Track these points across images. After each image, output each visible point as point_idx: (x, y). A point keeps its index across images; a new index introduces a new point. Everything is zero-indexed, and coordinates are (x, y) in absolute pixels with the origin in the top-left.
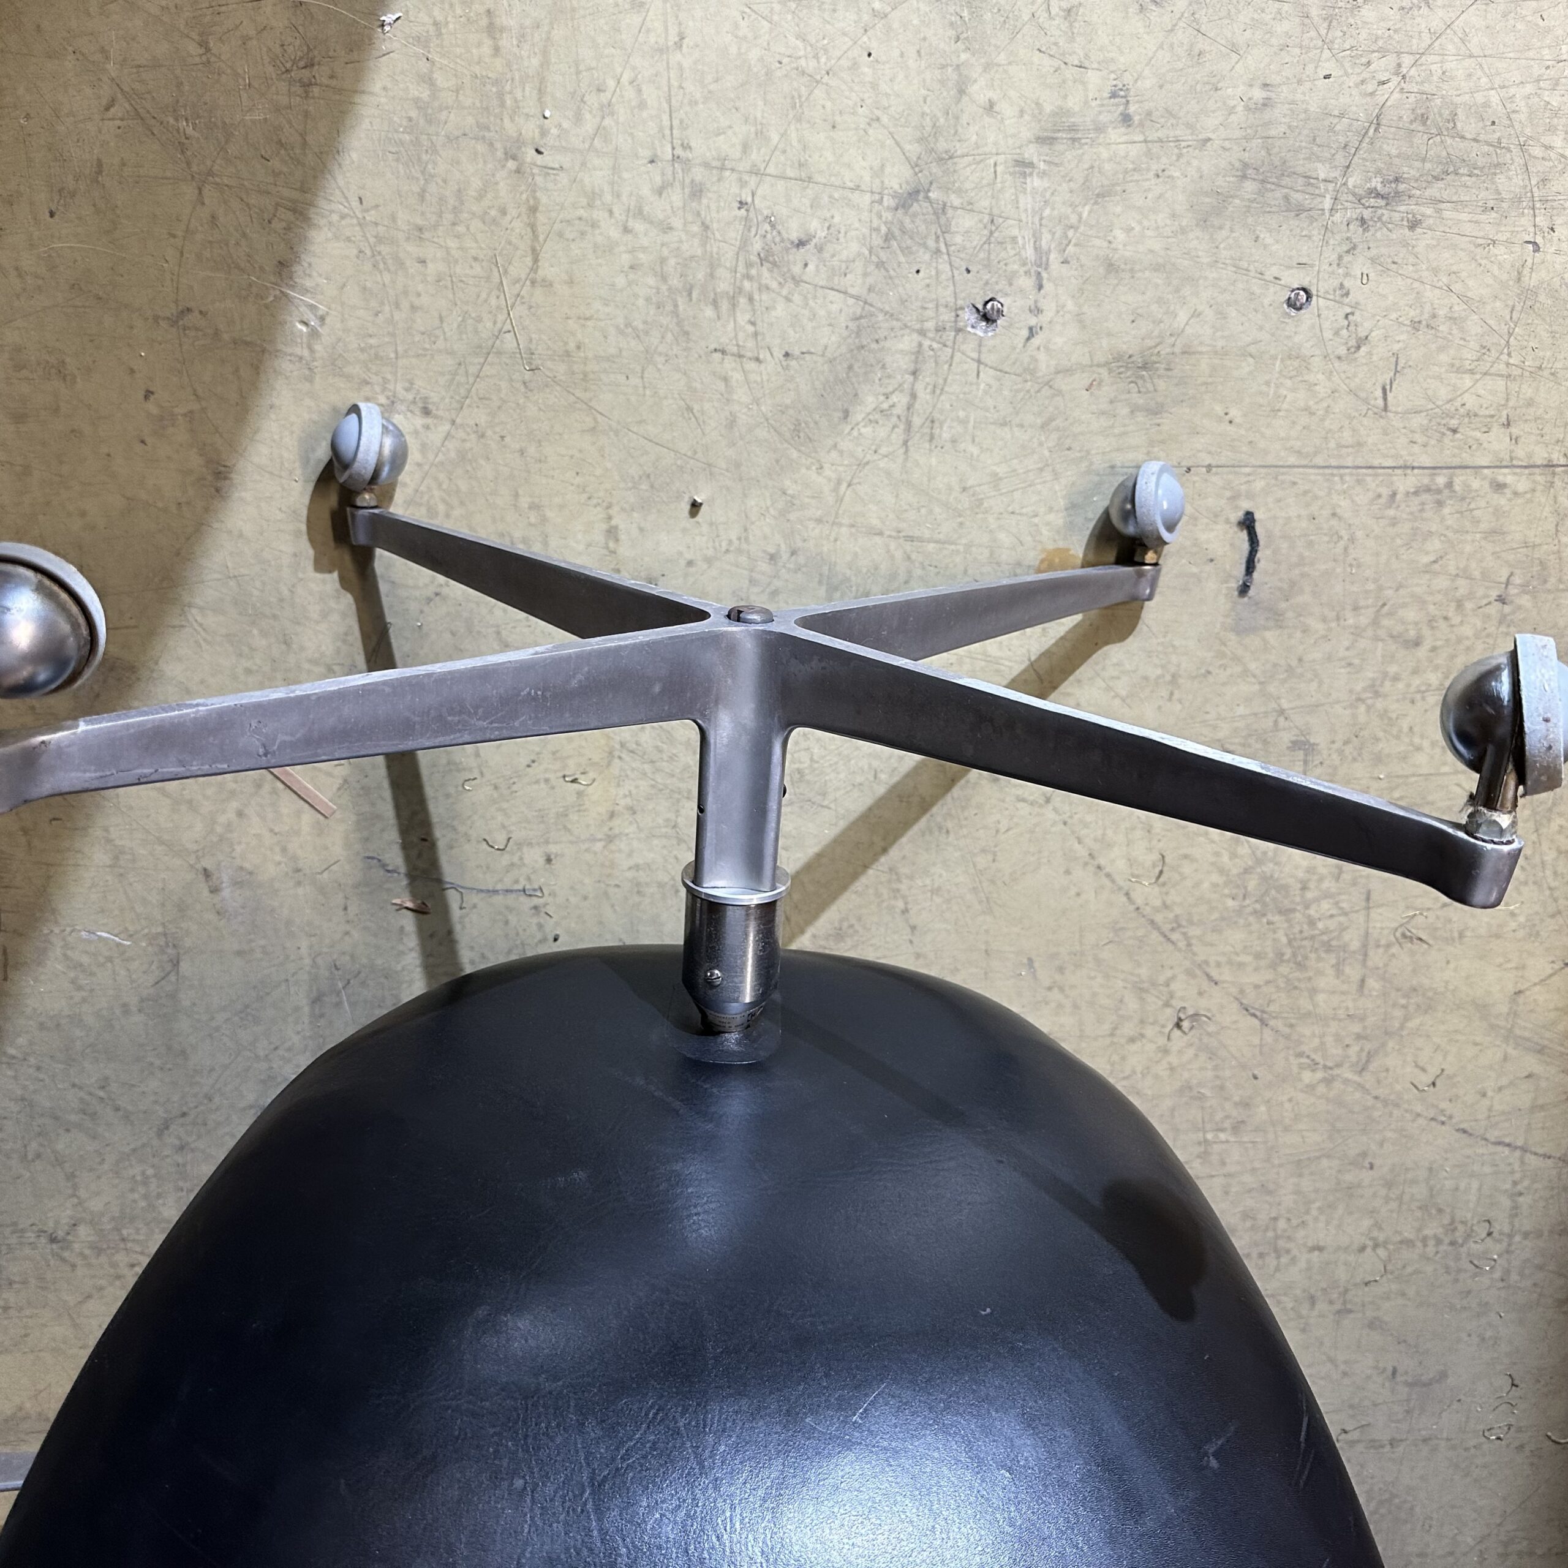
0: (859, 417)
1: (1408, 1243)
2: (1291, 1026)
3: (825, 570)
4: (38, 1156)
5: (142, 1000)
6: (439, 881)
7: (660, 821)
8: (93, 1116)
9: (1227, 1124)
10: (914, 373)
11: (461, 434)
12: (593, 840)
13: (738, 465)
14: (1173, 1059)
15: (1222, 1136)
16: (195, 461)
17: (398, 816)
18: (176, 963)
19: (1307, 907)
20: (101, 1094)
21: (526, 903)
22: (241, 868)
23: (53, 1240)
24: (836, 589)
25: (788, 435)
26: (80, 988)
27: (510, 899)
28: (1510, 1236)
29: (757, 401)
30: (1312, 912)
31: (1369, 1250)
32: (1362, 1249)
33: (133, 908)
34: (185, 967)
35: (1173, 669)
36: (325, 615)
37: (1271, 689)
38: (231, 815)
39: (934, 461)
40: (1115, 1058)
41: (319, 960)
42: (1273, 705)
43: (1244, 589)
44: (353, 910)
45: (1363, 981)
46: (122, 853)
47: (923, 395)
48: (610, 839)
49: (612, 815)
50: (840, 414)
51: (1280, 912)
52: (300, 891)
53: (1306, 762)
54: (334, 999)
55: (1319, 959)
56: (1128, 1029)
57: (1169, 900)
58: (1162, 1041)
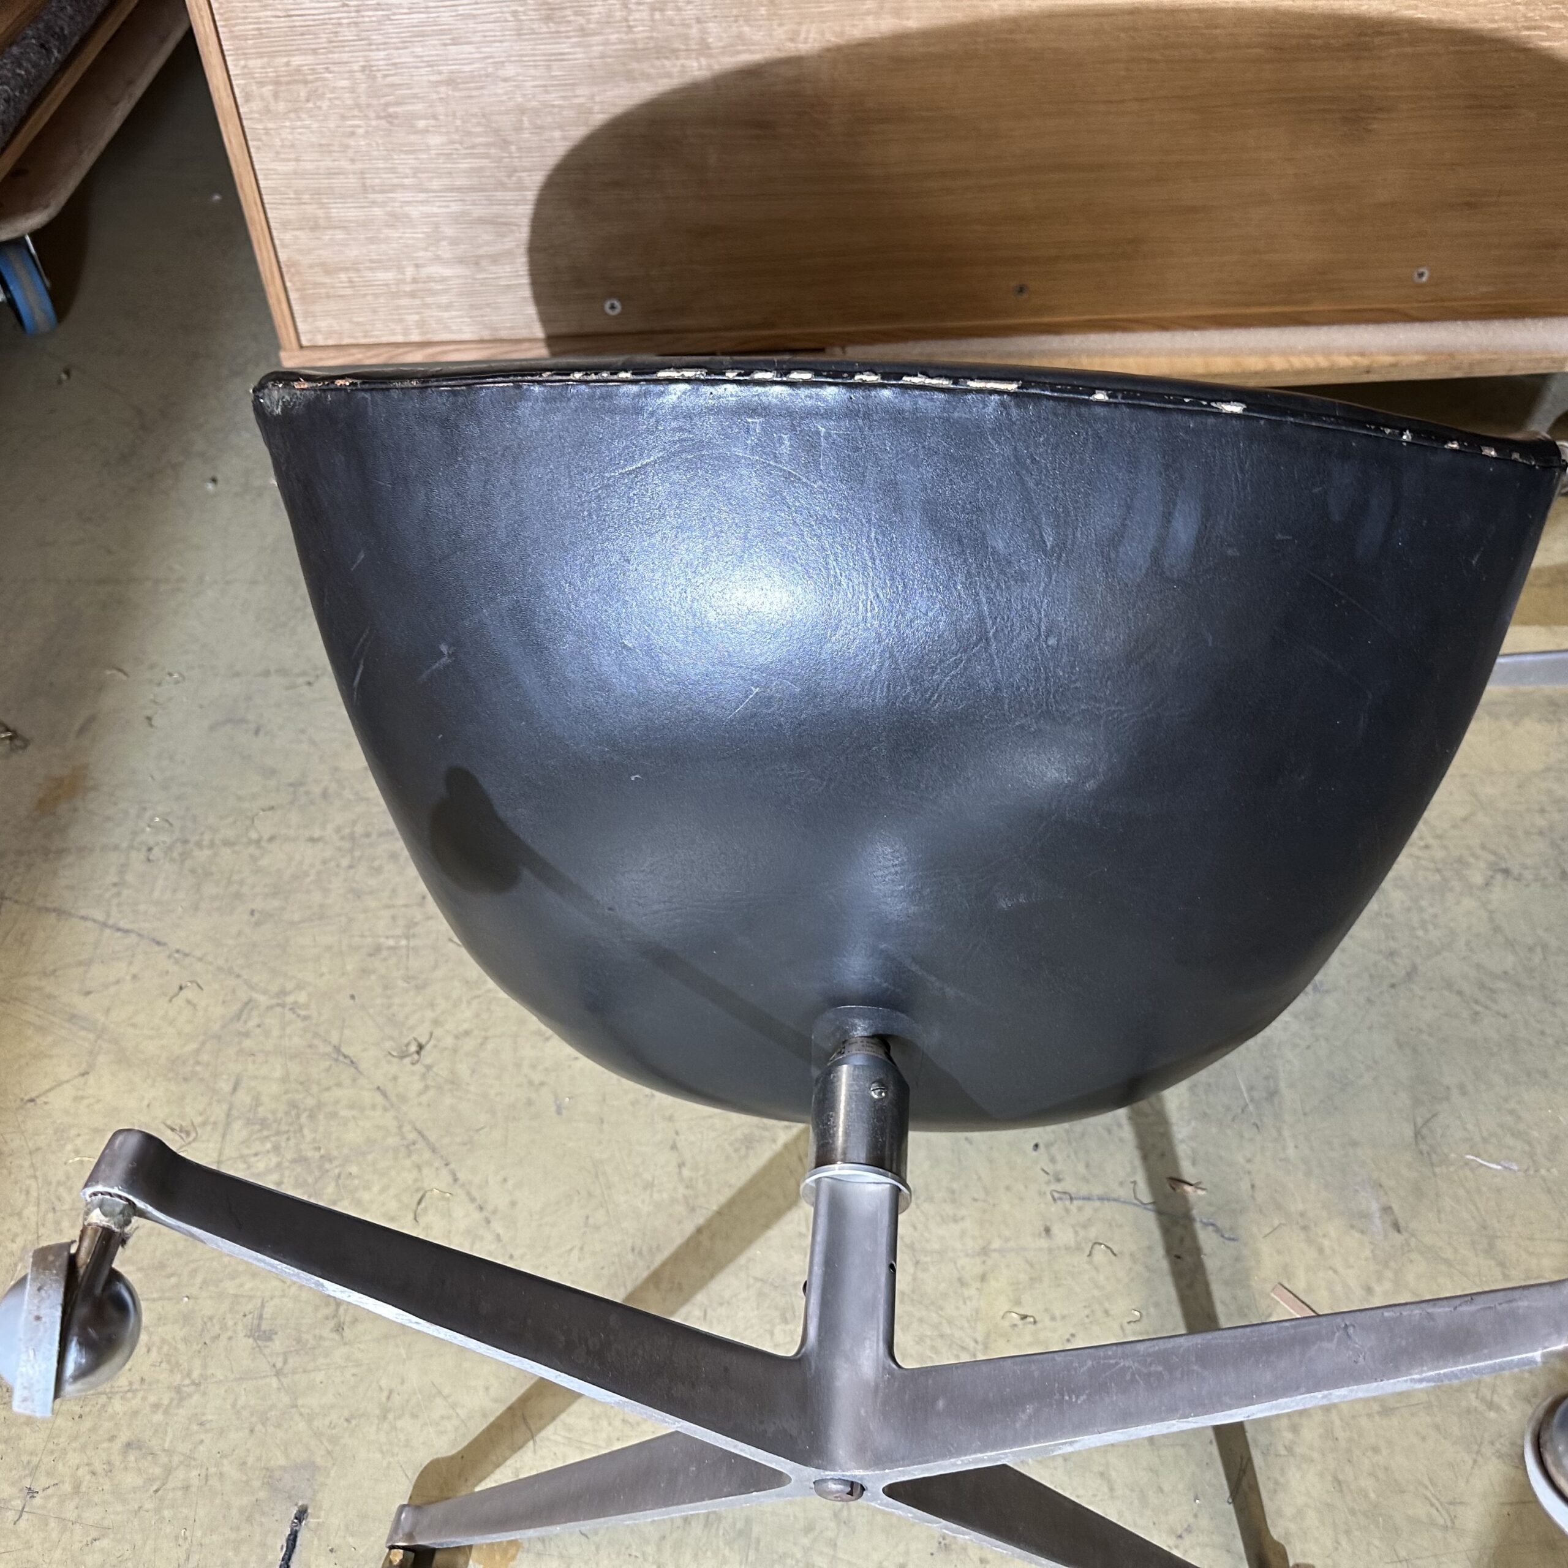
1: (227, 843)
2: (310, 1046)
3: (752, 1556)
4: (1531, 949)
5: (1447, 1098)
6: (1160, 1213)
7: (933, 1270)
8: (1482, 986)
9: (385, 953)
12: (1001, 1251)
14: (429, 1014)
15: (391, 942)
17: (1207, 1285)
18: (1417, 1134)
19: (279, 1165)
20: (1478, 1008)
21: (1068, 1185)
22: (1362, 1232)
23: (1506, 871)
24: (741, 1533)
26: (1512, 1112)
27: (1084, 1190)
28: (131, 847)
30: (274, 1160)
31: (266, 836)
32: (271, 839)
33: (1468, 1192)
34: (1409, 1132)
35: (386, 1426)
36: (1300, 1514)
37: (286, 1399)
40: (485, 1016)
41: (1274, 1134)
42: (286, 1381)
43: (301, 1515)
44: (1245, 1185)
45: (235, 1089)
46: (1486, 1252)
48: (985, 1251)
49: (983, 1278)
51: (306, 1160)
52: (1301, 1207)
53: (261, 1317)
54: (1256, 1094)
55: (274, 1112)
56: (469, 1044)
57: (415, 1174)
58: (438, 1032)
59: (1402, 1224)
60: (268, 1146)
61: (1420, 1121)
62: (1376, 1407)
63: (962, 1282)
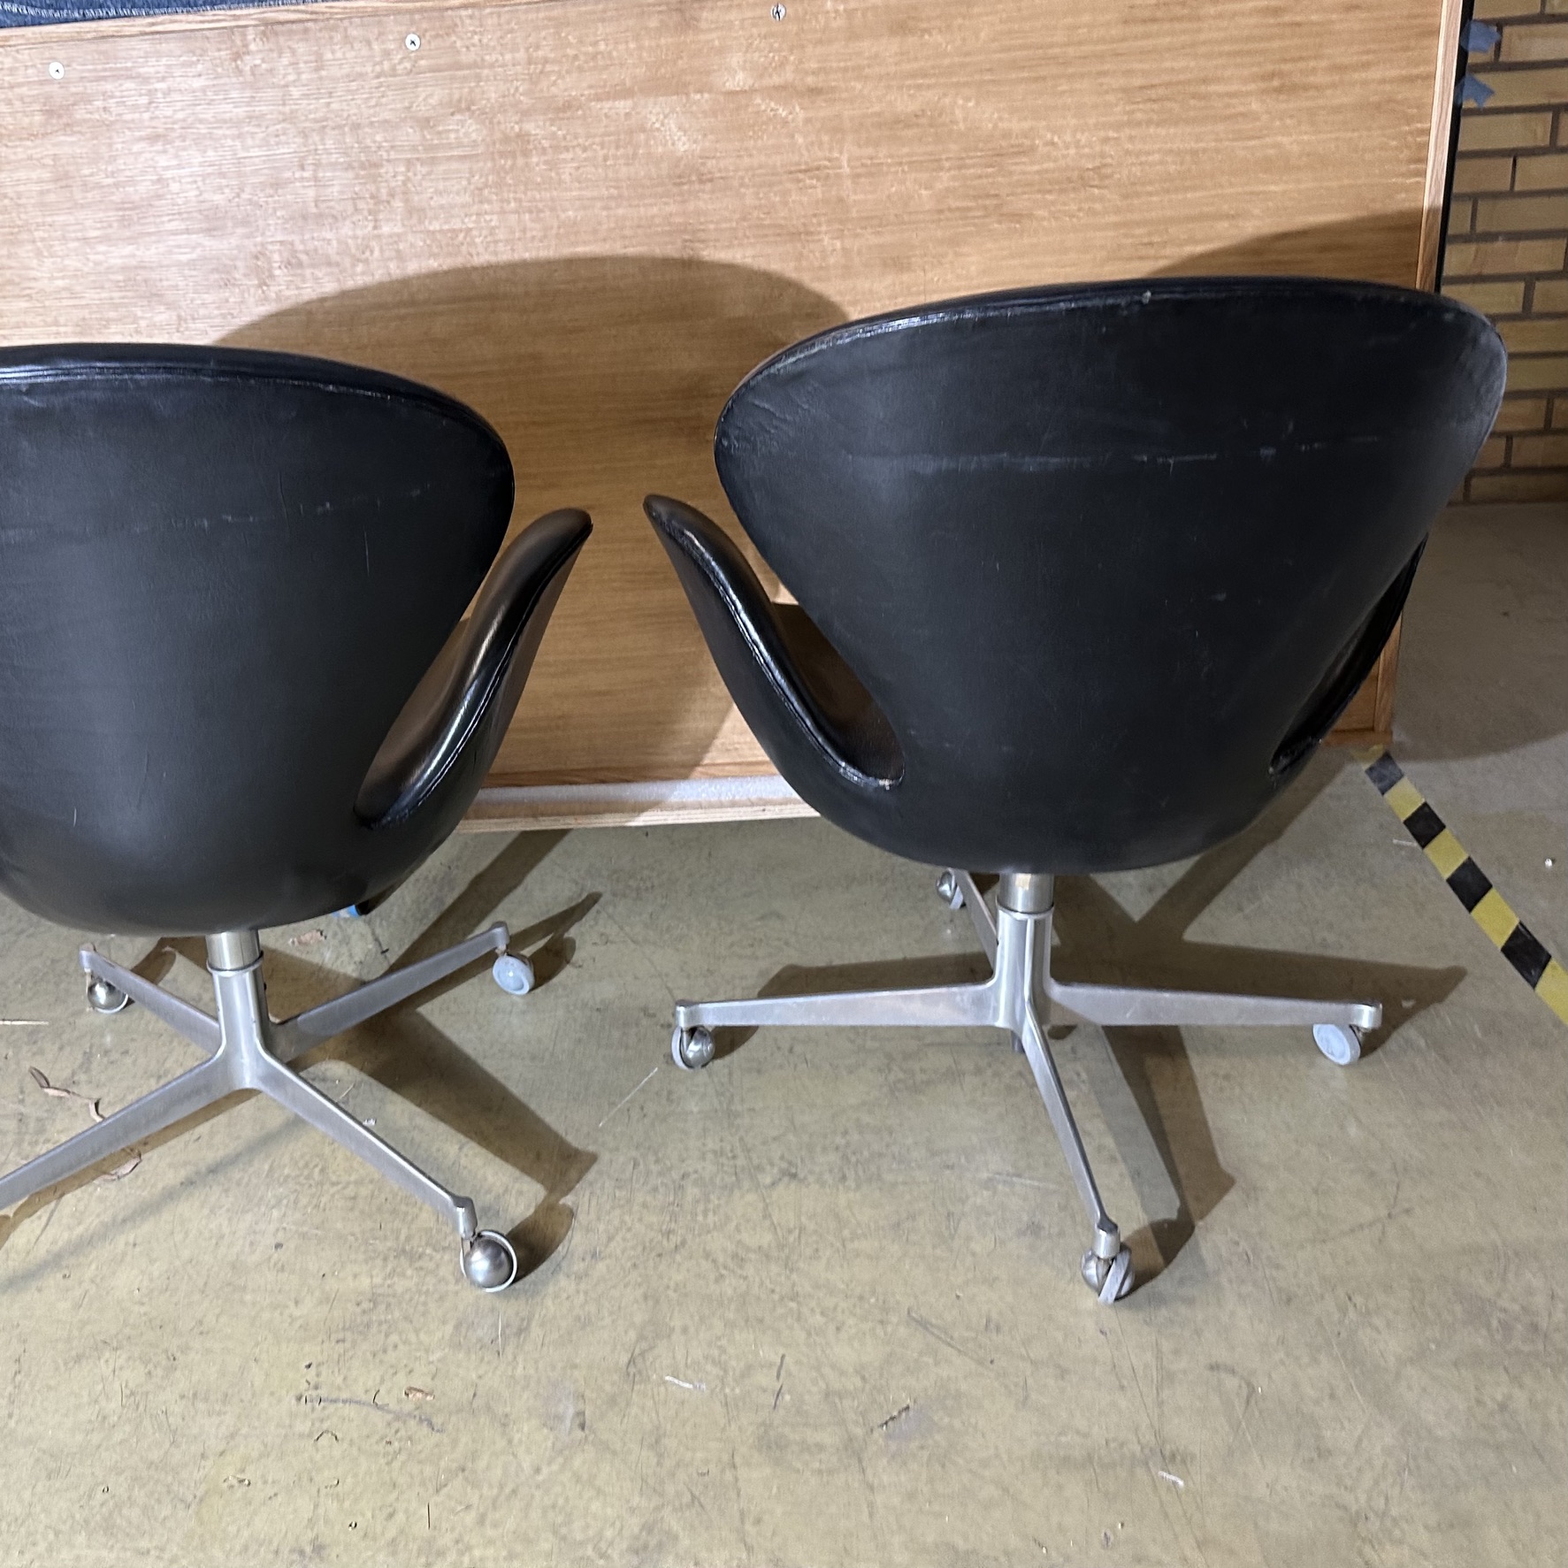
5: (669, 1337)
7: (184, 1448)
8: (734, 1257)
18: (632, 1361)
22: (551, 1429)
26: (719, 1347)
27: (334, 1396)
33: (655, 1403)
34: (624, 1359)
38: (545, 1470)
41: (511, 1358)
44: (468, 1395)
46: (651, 1446)
49: (222, 1454)
52: (507, 1410)
59: (588, 1423)
61: (637, 1351)
62: (504, 1553)
63: (203, 1456)
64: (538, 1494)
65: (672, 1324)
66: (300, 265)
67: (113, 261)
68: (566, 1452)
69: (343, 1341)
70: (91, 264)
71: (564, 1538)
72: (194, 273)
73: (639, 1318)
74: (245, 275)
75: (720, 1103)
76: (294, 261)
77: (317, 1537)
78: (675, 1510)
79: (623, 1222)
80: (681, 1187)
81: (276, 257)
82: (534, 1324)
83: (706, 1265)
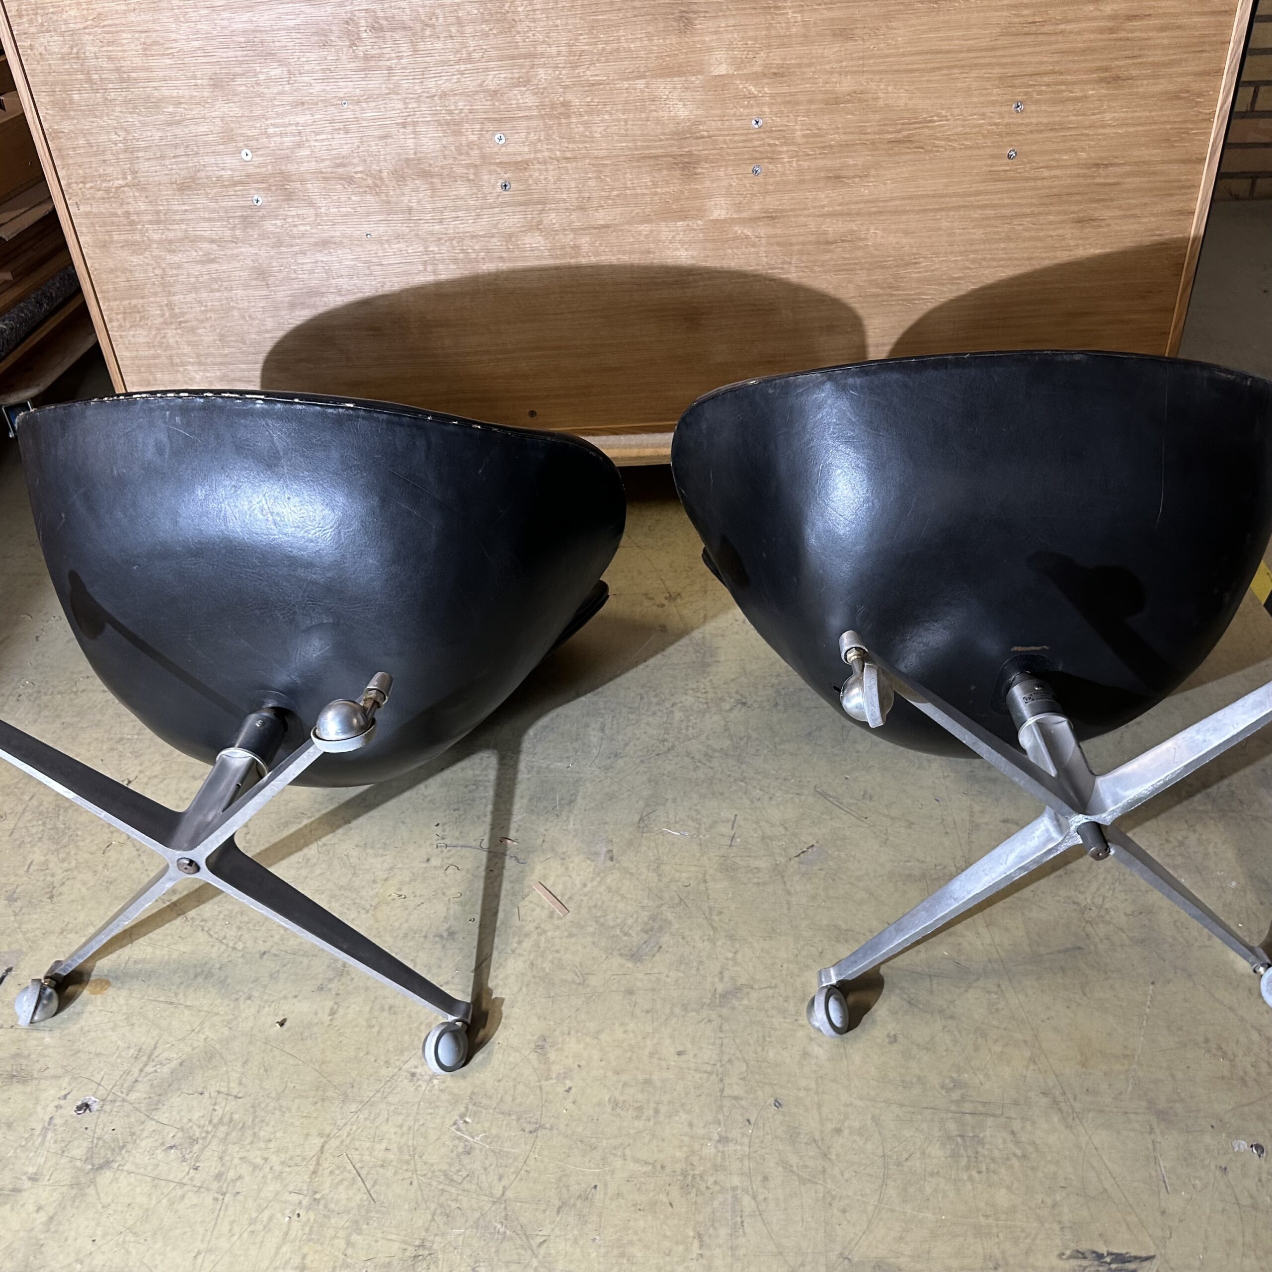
0: (175, 1062)
1: (60, 693)
3: (223, 990)
4: (741, 739)
5: (664, 804)
6: (490, 852)
7: (361, 876)
8: (706, 755)
10: (136, 1081)
11: (398, 1063)
12: (400, 869)
13: (250, 1043)
14: (139, 768)
15: (129, 737)
16: (552, 1055)
17: (501, 882)
18: (641, 819)
19: (43, 830)
20: (699, 764)
21: (447, 841)
22: (592, 861)
23: (744, 704)
24: (221, 982)
25: (217, 1055)
26: (696, 810)
27: (455, 843)
28: (11, 694)
29: (227, 1072)
30: (41, 828)
31: (81, 690)
32: (84, 691)
33: (656, 844)
34: (637, 818)
35: (62, 937)
36: (507, 977)
37: (16, 925)
38: (589, 885)
39: (143, 1039)
40: (167, 769)
41: (565, 818)
42: (18, 918)
43: (9, 970)
44: (539, 841)
45: (31, 799)
46: (654, 870)
47: (136, 1071)
48: (392, 868)
49: (386, 880)
50: (185, 1064)
51: (57, 829)
52: (565, 850)
53: (14, 892)
54: (563, 802)
55: (47, 809)
56: (155, 781)
57: (110, 835)
58: (141, 776)
59: (615, 857)
60: (40, 822)
61: (645, 813)
62: (566, 934)
63: (374, 881)
64: (585, 899)
65: (666, 797)
66: (381, 29)
67: (235, 26)
68: (602, 875)
69: (458, 809)
70: (219, 29)
71: (603, 925)
72: (299, 36)
73: (645, 793)
74: (339, 37)
75: (697, 657)
76: (376, 25)
77: (450, 927)
78: (670, 907)
79: (634, 734)
80: (672, 712)
81: (363, 22)
82: (579, 798)
83: (687, 760)
